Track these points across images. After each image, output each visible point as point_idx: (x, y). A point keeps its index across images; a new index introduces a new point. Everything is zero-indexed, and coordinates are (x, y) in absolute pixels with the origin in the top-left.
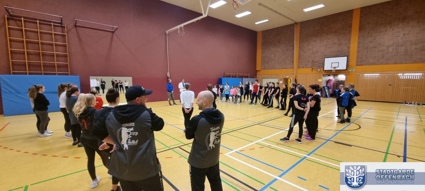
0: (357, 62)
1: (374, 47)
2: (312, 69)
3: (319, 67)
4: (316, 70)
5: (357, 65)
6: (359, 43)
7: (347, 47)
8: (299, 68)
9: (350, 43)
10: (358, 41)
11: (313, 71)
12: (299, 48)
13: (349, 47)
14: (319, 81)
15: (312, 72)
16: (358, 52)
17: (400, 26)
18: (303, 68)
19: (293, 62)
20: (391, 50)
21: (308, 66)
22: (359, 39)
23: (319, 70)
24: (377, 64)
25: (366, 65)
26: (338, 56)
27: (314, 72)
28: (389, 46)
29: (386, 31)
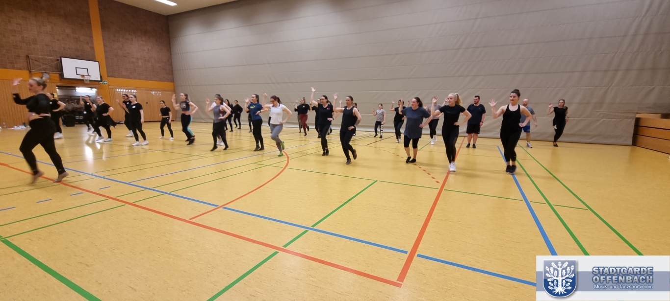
0: (108, 72)
1: (124, 56)
2: (30, 72)
3: (45, 71)
5: (108, 76)
6: (105, 46)
7: (90, 47)
9: (92, 42)
10: (104, 43)
13: (93, 48)
16: (106, 57)
17: (144, 39)
20: (140, 64)
22: (103, 39)
24: (131, 78)
25: (119, 77)
26: (78, 58)
28: (138, 59)
29: (132, 40)
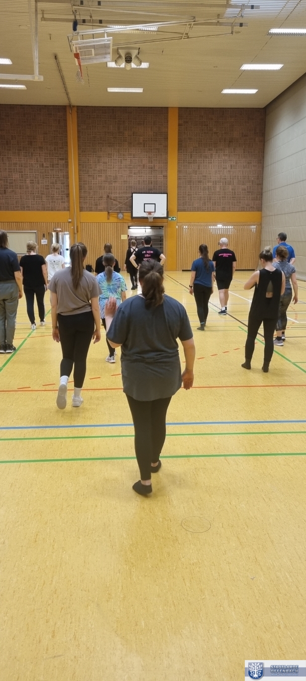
0: (179, 205)
1: (199, 182)
2: (109, 213)
3: (120, 211)
4: (116, 216)
5: (178, 210)
6: (179, 171)
8: (81, 209)
9: (166, 169)
11: (111, 218)
12: (79, 165)
13: (166, 177)
14: (122, 238)
15: (108, 219)
16: (179, 187)
18: (91, 211)
19: (68, 195)
20: (218, 189)
21: (99, 207)
22: (178, 163)
23: (120, 215)
24: (203, 211)
25: (190, 211)
26: (151, 192)
27: (113, 219)
